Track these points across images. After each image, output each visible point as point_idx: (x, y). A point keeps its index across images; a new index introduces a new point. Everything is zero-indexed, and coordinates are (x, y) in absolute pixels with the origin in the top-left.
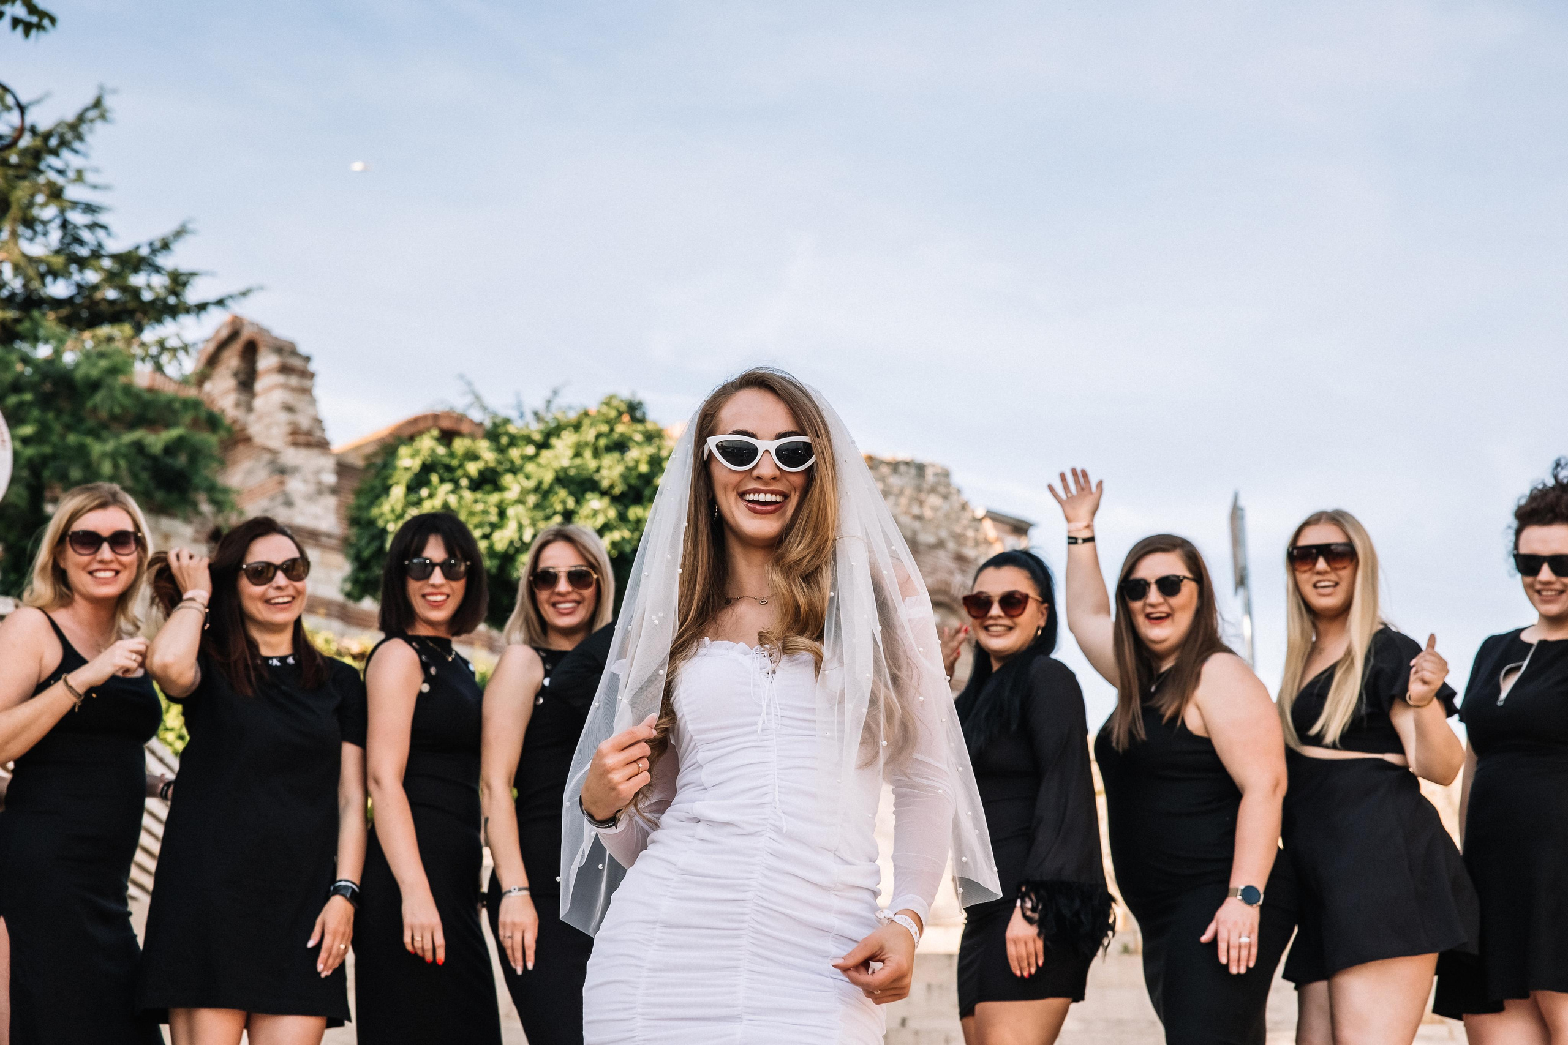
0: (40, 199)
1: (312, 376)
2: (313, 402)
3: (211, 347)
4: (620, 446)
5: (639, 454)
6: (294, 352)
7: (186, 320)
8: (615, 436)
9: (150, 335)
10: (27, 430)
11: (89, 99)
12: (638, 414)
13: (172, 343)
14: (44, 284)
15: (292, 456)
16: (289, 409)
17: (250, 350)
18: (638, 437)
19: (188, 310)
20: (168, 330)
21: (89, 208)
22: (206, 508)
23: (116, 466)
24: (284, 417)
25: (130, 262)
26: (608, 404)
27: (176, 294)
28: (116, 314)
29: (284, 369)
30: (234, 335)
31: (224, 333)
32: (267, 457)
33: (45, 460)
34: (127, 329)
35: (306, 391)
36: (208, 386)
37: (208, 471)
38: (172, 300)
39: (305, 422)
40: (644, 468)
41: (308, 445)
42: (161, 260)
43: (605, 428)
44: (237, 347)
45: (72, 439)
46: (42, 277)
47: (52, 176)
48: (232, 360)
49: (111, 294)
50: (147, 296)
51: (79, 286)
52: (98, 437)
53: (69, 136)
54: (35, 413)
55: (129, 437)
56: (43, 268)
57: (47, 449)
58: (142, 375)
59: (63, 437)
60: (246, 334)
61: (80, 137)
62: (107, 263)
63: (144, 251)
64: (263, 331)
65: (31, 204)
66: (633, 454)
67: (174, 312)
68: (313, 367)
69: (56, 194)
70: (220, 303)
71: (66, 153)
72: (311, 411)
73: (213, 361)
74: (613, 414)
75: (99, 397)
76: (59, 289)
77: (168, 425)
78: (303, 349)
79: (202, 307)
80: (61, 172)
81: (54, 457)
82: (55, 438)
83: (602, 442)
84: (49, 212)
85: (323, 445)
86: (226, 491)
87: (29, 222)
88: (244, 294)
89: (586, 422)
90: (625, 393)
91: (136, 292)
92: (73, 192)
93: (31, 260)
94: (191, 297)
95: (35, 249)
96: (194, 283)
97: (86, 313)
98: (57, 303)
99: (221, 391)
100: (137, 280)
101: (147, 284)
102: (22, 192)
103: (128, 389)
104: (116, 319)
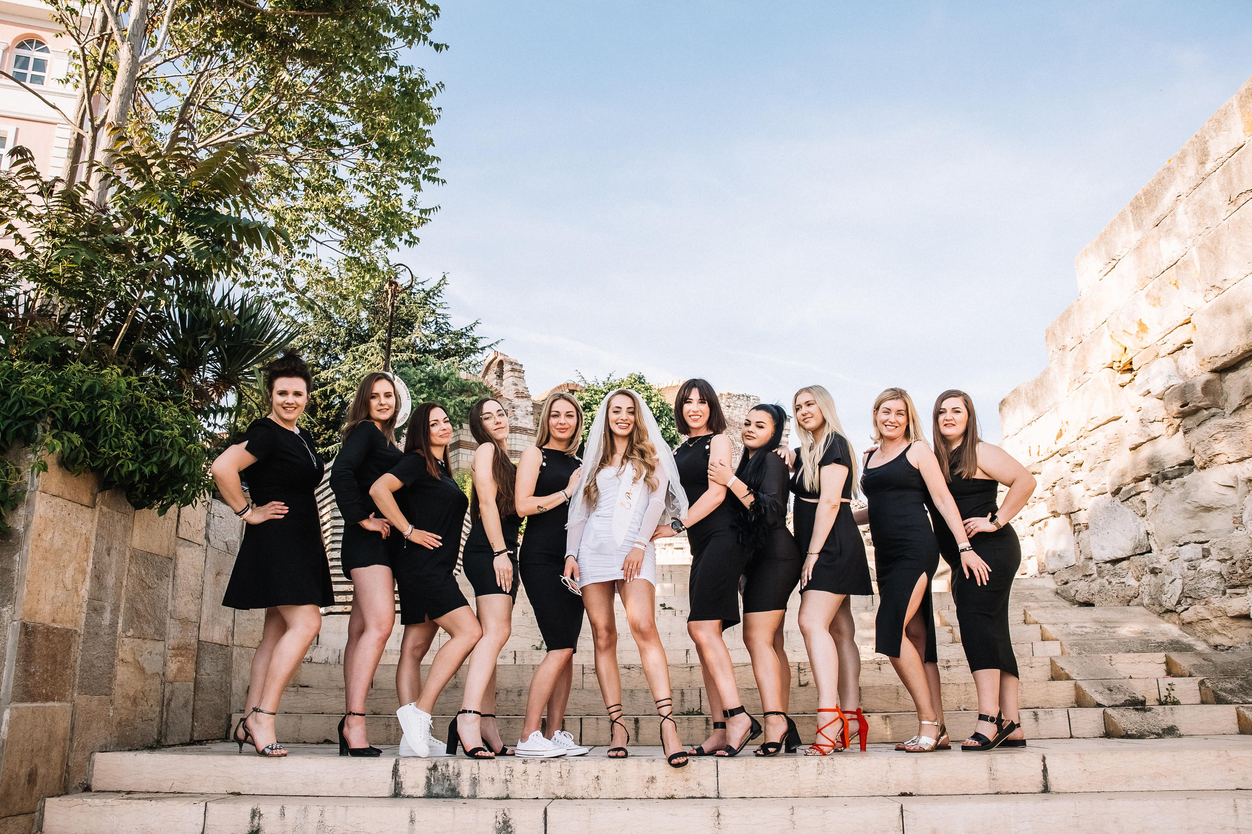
0: (428, 314)
1: (523, 372)
2: (524, 381)
3: (487, 364)
6: (516, 364)
7: (478, 354)
9: (465, 361)
11: (442, 279)
13: (474, 362)
14: (430, 345)
15: (517, 401)
16: (515, 384)
17: (501, 363)
19: (478, 351)
20: (473, 358)
21: (444, 316)
24: (514, 387)
25: (459, 335)
27: (474, 345)
28: (454, 353)
29: (513, 370)
30: (495, 358)
31: (491, 358)
34: (458, 358)
35: (521, 377)
36: (487, 378)
38: (473, 347)
39: (521, 389)
41: (522, 397)
42: (469, 334)
44: (496, 363)
46: (430, 342)
47: (432, 306)
48: (494, 368)
49: (453, 347)
50: (464, 346)
51: (442, 344)
53: (436, 292)
56: (430, 339)
58: (463, 375)
60: (499, 358)
61: (440, 292)
62: (451, 336)
63: (464, 331)
64: (505, 356)
65: (424, 317)
67: (475, 351)
69: (434, 312)
70: (490, 346)
71: (435, 298)
72: (523, 385)
73: (488, 368)
75: (447, 383)
76: (435, 346)
77: (472, 393)
78: (520, 363)
79: (483, 349)
80: (434, 304)
84: (431, 319)
85: (528, 397)
87: (424, 323)
88: (497, 343)
91: (461, 345)
92: (438, 311)
93: (426, 336)
94: (479, 346)
95: (427, 333)
96: (481, 341)
97: (444, 354)
98: (435, 351)
99: (491, 380)
100: (461, 341)
101: (464, 343)
102: (421, 313)
103: (457, 380)
104: (454, 355)
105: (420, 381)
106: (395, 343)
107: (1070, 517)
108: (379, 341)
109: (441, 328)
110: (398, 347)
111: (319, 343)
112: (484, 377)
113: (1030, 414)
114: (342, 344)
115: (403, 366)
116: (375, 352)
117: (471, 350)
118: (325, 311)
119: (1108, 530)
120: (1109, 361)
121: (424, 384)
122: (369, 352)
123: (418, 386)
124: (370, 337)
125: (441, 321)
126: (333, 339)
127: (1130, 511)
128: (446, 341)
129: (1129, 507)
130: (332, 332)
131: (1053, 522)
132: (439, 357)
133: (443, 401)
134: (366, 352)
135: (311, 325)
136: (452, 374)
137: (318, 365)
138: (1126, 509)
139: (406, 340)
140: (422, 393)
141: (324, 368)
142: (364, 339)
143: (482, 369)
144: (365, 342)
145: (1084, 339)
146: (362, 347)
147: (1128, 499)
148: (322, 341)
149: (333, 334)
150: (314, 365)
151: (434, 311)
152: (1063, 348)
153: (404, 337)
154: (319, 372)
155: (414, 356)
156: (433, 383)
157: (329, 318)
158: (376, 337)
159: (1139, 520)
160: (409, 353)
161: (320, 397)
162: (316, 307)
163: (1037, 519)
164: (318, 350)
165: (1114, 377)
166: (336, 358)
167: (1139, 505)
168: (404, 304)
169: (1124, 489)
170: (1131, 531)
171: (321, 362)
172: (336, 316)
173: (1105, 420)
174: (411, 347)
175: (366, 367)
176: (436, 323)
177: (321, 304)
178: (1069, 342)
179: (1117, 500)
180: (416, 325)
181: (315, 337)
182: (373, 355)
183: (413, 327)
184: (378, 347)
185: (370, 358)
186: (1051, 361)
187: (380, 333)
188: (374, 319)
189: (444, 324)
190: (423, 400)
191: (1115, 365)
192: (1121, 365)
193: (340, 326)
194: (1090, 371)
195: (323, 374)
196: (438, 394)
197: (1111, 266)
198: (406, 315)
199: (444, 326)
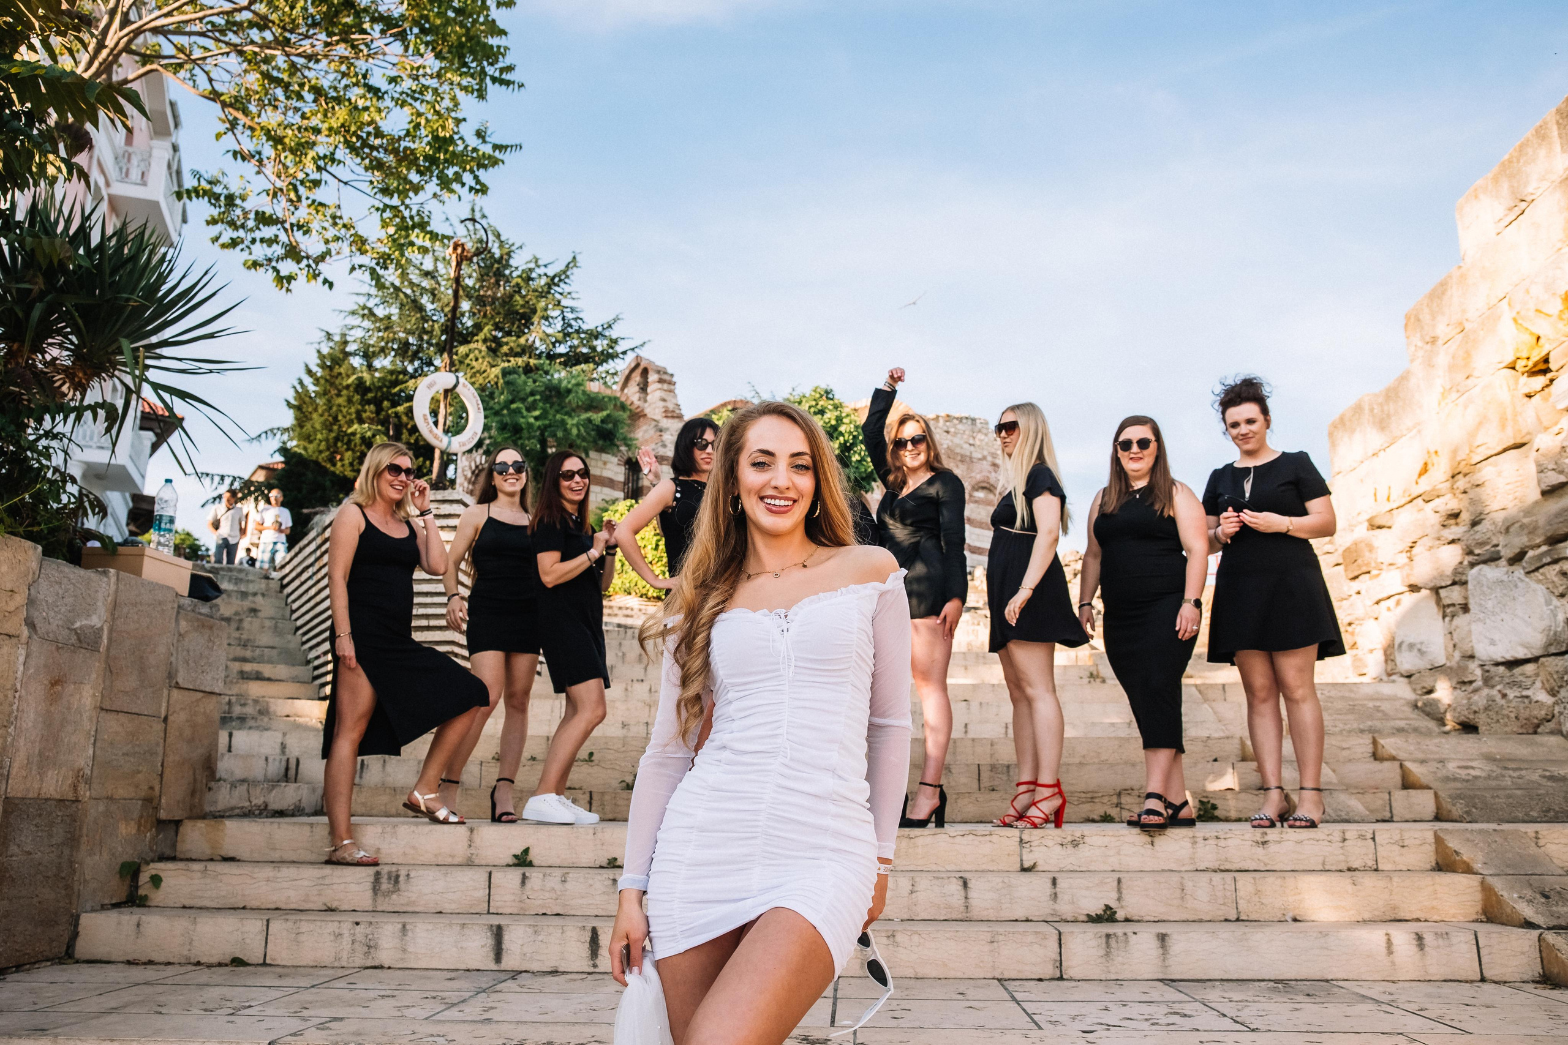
0: (550, 306)
1: (674, 384)
2: (675, 396)
3: (627, 372)
4: (822, 412)
5: (830, 416)
6: (665, 373)
7: (617, 360)
8: (819, 407)
9: (600, 369)
10: (537, 413)
11: (570, 259)
12: (830, 396)
13: (611, 371)
14: (554, 346)
15: (665, 423)
16: (664, 400)
17: (645, 372)
18: (830, 407)
19: (617, 356)
20: (611, 365)
21: (573, 310)
22: (623, 448)
23: (579, 430)
24: (662, 404)
25: (595, 335)
26: (815, 391)
27: (612, 348)
28: (587, 359)
29: (661, 381)
30: (637, 365)
31: (633, 365)
32: (654, 423)
33: (546, 427)
34: (592, 365)
35: (671, 391)
36: (626, 391)
37: (623, 430)
38: (610, 351)
39: (671, 407)
40: (833, 422)
41: (673, 417)
42: (607, 333)
43: (814, 403)
44: (639, 371)
45: (558, 417)
46: (554, 344)
47: (558, 296)
48: (637, 377)
49: (585, 350)
50: (599, 349)
51: (570, 347)
52: (570, 416)
53: (563, 277)
54: (541, 404)
55: (585, 416)
56: (553, 340)
57: (547, 422)
58: (594, 387)
59: (555, 416)
60: (643, 365)
61: (567, 277)
62: (583, 336)
63: (600, 329)
64: (651, 362)
65: (546, 309)
66: (827, 416)
67: (613, 356)
68: (674, 379)
69: (558, 304)
70: (633, 349)
71: (562, 284)
72: (674, 401)
73: (628, 379)
74: (818, 396)
75: (571, 397)
76: (562, 349)
77: (602, 410)
78: (670, 371)
79: (624, 353)
80: (561, 294)
81: (550, 426)
82: (550, 417)
83: (812, 410)
84: (556, 313)
85: (680, 417)
86: (631, 439)
88: (644, 345)
89: (804, 400)
90: (824, 386)
91: (593, 349)
92: (564, 303)
93: (548, 335)
94: (619, 349)
95: (549, 331)
96: (621, 342)
97: (573, 359)
98: (560, 355)
99: (632, 393)
100: (595, 343)
101: (600, 345)
102: (542, 304)
103: (584, 392)
104: (586, 361)
105: (532, 394)
106: (507, 344)
107: (1437, 593)
108: (485, 341)
109: (571, 326)
110: (511, 349)
111: (407, 344)
112: (622, 389)
113: (1374, 438)
114: (437, 344)
115: (510, 373)
116: (479, 356)
117: (607, 356)
118: (415, 301)
119: (1503, 615)
120: (1509, 359)
121: (538, 397)
122: (471, 356)
123: (531, 399)
124: (474, 335)
125: (569, 316)
126: (425, 337)
127: (1540, 589)
128: (576, 342)
129: (1539, 581)
130: (424, 328)
131: (1409, 599)
132: (565, 364)
133: (563, 421)
134: (467, 355)
135: (393, 318)
136: (578, 385)
137: (404, 372)
138: (1534, 585)
139: (522, 341)
140: (535, 409)
141: (413, 377)
142: (466, 338)
143: (619, 379)
144: (469, 342)
145: (1468, 326)
146: (462, 350)
147: (1537, 569)
148: (411, 340)
149: (424, 331)
150: (400, 373)
151: (559, 302)
152: (1434, 340)
153: (519, 337)
154: (406, 381)
155: (532, 362)
156: (550, 397)
157: (421, 309)
158: (481, 336)
159: (1556, 602)
160: (525, 358)
161: (407, 414)
162: (402, 295)
163: (1385, 595)
164: (406, 352)
165: (1517, 382)
166: (430, 363)
167: (1556, 579)
168: (519, 292)
169: (1531, 553)
170: (1542, 618)
171: (410, 369)
172: (429, 307)
173: (1500, 449)
174: (527, 350)
175: (469, 375)
176: (563, 319)
177: (409, 291)
178: (1442, 329)
179: (1519, 571)
180: (535, 319)
181: (402, 335)
182: (477, 359)
183: (532, 324)
184: (484, 348)
185: (474, 363)
186: (1412, 361)
187: (486, 330)
188: (479, 311)
189: (576, 319)
190: (536, 418)
191: (1520, 365)
192: (1530, 364)
193: (433, 321)
194: (1476, 374)
195: (411, 383)
196: (557, 412)
197: (1517, 211)
198: (523, 306)
199: (573, 323)
